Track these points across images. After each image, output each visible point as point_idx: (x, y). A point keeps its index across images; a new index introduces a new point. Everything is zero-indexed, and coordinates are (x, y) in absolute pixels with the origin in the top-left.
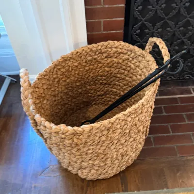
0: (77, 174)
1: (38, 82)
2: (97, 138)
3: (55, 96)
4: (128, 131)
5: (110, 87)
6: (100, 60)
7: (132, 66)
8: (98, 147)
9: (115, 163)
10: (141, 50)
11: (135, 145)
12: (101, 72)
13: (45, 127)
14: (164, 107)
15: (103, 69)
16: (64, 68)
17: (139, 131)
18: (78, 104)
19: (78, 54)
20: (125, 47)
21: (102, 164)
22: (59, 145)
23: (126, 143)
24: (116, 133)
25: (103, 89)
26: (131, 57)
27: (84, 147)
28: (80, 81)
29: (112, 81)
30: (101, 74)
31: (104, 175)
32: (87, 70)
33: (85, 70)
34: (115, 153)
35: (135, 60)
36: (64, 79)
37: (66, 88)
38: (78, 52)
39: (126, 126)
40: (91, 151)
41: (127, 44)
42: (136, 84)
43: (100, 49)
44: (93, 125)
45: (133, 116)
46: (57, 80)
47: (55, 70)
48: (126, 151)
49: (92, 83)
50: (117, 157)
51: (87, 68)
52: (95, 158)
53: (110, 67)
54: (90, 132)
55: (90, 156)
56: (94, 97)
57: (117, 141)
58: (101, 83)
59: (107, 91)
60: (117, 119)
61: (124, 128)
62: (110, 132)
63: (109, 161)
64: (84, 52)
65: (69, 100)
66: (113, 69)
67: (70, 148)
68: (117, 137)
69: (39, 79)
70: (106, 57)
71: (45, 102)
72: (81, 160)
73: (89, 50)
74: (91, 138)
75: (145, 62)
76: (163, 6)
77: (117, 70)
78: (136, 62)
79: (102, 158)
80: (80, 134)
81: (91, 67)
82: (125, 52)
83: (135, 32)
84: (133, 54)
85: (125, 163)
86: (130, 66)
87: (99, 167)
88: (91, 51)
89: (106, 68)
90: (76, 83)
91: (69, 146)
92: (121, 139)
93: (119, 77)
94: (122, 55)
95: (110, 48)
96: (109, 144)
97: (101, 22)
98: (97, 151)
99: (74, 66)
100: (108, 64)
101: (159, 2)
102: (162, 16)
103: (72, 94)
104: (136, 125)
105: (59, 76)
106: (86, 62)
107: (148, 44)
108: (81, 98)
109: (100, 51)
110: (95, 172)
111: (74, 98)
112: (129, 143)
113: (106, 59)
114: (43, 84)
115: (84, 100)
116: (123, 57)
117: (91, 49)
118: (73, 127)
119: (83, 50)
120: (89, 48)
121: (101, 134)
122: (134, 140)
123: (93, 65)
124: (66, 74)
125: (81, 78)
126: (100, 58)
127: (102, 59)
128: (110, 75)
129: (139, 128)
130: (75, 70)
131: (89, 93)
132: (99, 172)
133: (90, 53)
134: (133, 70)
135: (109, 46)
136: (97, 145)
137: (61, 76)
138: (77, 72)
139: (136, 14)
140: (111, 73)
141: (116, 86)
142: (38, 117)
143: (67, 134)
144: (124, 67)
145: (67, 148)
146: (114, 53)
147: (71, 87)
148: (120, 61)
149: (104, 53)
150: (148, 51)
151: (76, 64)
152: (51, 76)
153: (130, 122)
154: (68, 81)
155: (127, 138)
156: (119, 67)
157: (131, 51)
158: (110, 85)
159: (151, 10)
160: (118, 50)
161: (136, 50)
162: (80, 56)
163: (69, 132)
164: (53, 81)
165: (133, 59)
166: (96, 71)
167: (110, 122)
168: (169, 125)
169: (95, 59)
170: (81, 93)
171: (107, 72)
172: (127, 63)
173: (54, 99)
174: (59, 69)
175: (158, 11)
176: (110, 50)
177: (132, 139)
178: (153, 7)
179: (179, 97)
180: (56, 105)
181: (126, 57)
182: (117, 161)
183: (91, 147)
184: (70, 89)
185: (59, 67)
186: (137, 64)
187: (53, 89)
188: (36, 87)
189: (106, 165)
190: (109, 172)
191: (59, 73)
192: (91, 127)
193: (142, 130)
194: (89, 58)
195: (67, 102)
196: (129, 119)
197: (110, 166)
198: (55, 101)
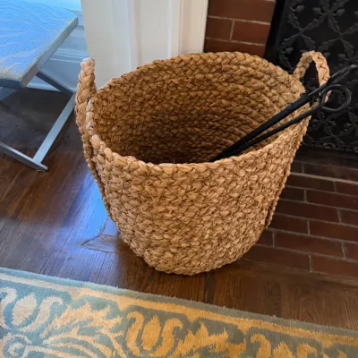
0: (142, 258)
1: (108, 90)
2: (183, 191)
3: (132, 126)
4: (236, 195)
5: (224, 135)
6: (216, 84)
7: (268, 100)
8: (182, 210)
9: (205, 248)
10: (286, 73)
11: (244, 227)
12: (214, 106)
13: (103, 155)
14: (308, 192)
15: (218, 101)
16: (154, 83)
17: (256, 203)
18: (167, 153)
19: (183, 63)
20: (261, 67)
21: (184, 245)
22: (122, 194)
23: (229, 219)
24: (215, 191)
25: (211, 137)
26: (268, 86)
27: (159, 204)
28: (177, 114)
29: (228, 126)
30: (214, 109)
31: (184, 266)
32: (192, 98)
33: (188, 97)
34: (208, 232)
35: (273, 91)
36: (151, 103)
37: (153, 120)
38: (182, 61)
39: (234, 184)
40: (169, 215)
41: (265, 62)
42: (266, 120)
43: (220, 64)
44: (179, 165)
45: (249, 170)
46: (140, 100)
47: (141, 81)
48: (228, 233)
49: (196, 122)
50: (210, 239)
51: (192, 94)
52: (175, 230)
53: (231, 99)
54: (172, 178)
55: (167, 223)
56: (195, 148)
57: (215, 208)
58: (211, 127)
59: (219, 141)
60: (221, 165)
61: (230, 188)
62: (206, 188)
63: (195, 242)
64: (192, 63)
65: (154, 142)
66: (234, 104)
67: (136, 202)
68: (215, 201)
69: (111, 87)
70: (226, 81)
71: (114, 129)
72: (151, 228)
73: (201, 61)
74: (173, 190)
75: (289, 93)
76: (341, 11)
77: (241, 106)
78: (274, 95)
79: (186, 233)
80: (157, 176)
81: (200, 93)
82: (260, 74)
83: (284, 50)
84: (272, 80)
85: (222, 255)
86: (264, 101)
87: (178, 248)
88: (203, 64)
89: (223, 101)
90: (170, 115)
91: (136, 199)
92: (222, 208)
93: (241, 120)
94: (253, 80)
95: (236, 64)
96: (200, 209)
97: (231, 21)
98: (179, 217)
99: (171, 85)
100: (228, 93)
101: (335, 4)
102: (335, 30)
103: (160, 134)
104: (251, 189)
105: (144, 93)
106: (192, 82)
107: (299, 64)
108: (174, 145)
109: (218, 67)
110: (171, 256)
111: (163, 143)
112: (235, 219)
113: (225, 84)
114: (116, 97)
115: (179, 150)
116: (255, 83)
117: (205, 61)
118: (147, 162)
119: (192, 59)
120: (201, 58)
121: (189, 187)
122: (244, 217)
123: (203, 90)
124: (157, 94)
125: (181, 110)
126: (216, 79)
127: (220, 83)
128: (228, 115)
129: (256, 198)
130: (173, 93)
131: (189, 139)
132: (177, 259)
133: (202, 67)
134: (268, 107)
135: (235, 61)
136: (180, 206)
137: (148, 96)
138: (174, 97)
139: (292, 18)
140: (230, 111)
141: (233, 136)
142: (95, 139)
143: (135, 172)
144: (253, 102)
145: (132, 202)
146: (241, 75)
147: (161, 121)
148: (249, 90)
149: (225, 71)
150: (298, 76)
151: (175, 81)
152: (132, 89)
153: (242, 179)
154: (158, 107)
155: (233, 210)
156: (244, 102)
157: (270, 74)
158: (225, 132)
159: (318, 16)
160: (250, 69)
161: (279, 73)
162: (185, 68)
163: (139, 170)
164: (134, 101)
165: (271, 88)
166: (205, 103)
167: (208, 168)
168: (308, 221)
169: (208, 80)
170: (175, 136)
171: (225, 107)
172: (259, 96)
173: (129, 132)
174: (147, 82)
175: (330, 21)
176: (235, 67)
177: (240, 215)
178: (323, 11)
179: (337, 182)
180: (132, 142)
181: (260, 84)
182: (209, 247)
183: (171, 208)
184: (159, 123)
185: (147, 78)
186: (276, 98)
187: (131, 113)
188: (104, 97)
189: (190, 247)
190: (194, 263)
191: (146, 88)
192: (176, 169)
193: (260, 204)
194: (199, 76)
195: (151, 145)
196: (242, 173)
197: (196, 253)
198: (131, 135)
